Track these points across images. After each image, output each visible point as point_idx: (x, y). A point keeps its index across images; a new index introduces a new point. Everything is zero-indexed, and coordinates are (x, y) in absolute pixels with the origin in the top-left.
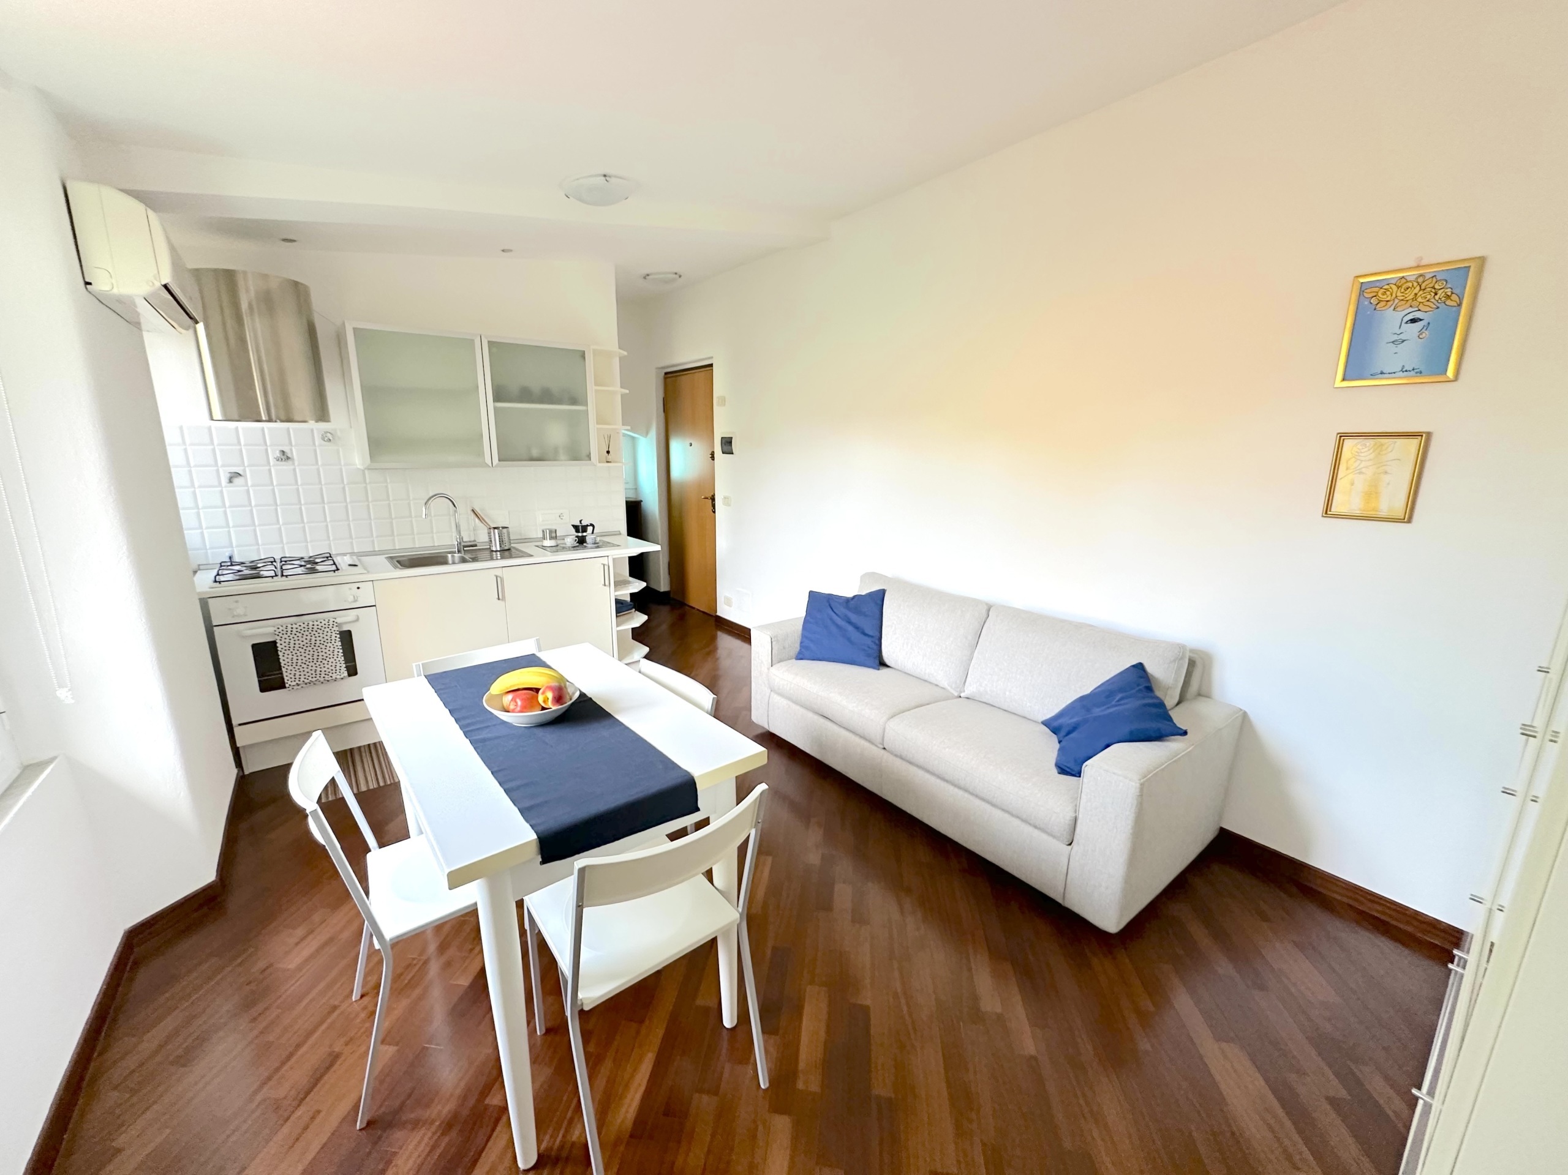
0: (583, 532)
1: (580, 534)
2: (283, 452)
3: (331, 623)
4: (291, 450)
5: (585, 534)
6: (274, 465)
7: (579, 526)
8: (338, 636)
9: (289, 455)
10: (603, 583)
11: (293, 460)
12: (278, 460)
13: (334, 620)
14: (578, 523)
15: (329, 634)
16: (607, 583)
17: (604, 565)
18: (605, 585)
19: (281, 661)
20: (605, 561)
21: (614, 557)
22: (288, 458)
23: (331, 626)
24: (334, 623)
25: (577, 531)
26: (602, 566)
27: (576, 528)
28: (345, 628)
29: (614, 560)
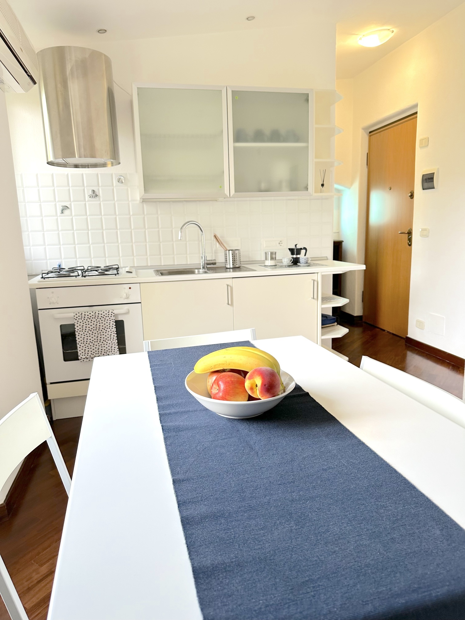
0: (297, 254)
1: (295, 256)
2: (94, 191)
3: (110, 313)
4: (99, 189)
5: (298, 256)
6: (88, 201)
7: (294, 249)
8: (114, 324)
9: (97, 194)
10: (312, 297)
11: (100, 196)
12: (90, 197)
13: (112, 311)
14: (293, 247)
15: (109, 321)
16: (315, 297)
17: (314, 280)
18: (314, 298)
19: (77, 339)
20: (314, 277)
21: (323, 274)
22: (96, 196)
23: (110, 315)
24: (112, 314)
25: (293, 253)
26: (313, 281)
27: (292, 251)
28: (120, 319)
29: (323, 276)
